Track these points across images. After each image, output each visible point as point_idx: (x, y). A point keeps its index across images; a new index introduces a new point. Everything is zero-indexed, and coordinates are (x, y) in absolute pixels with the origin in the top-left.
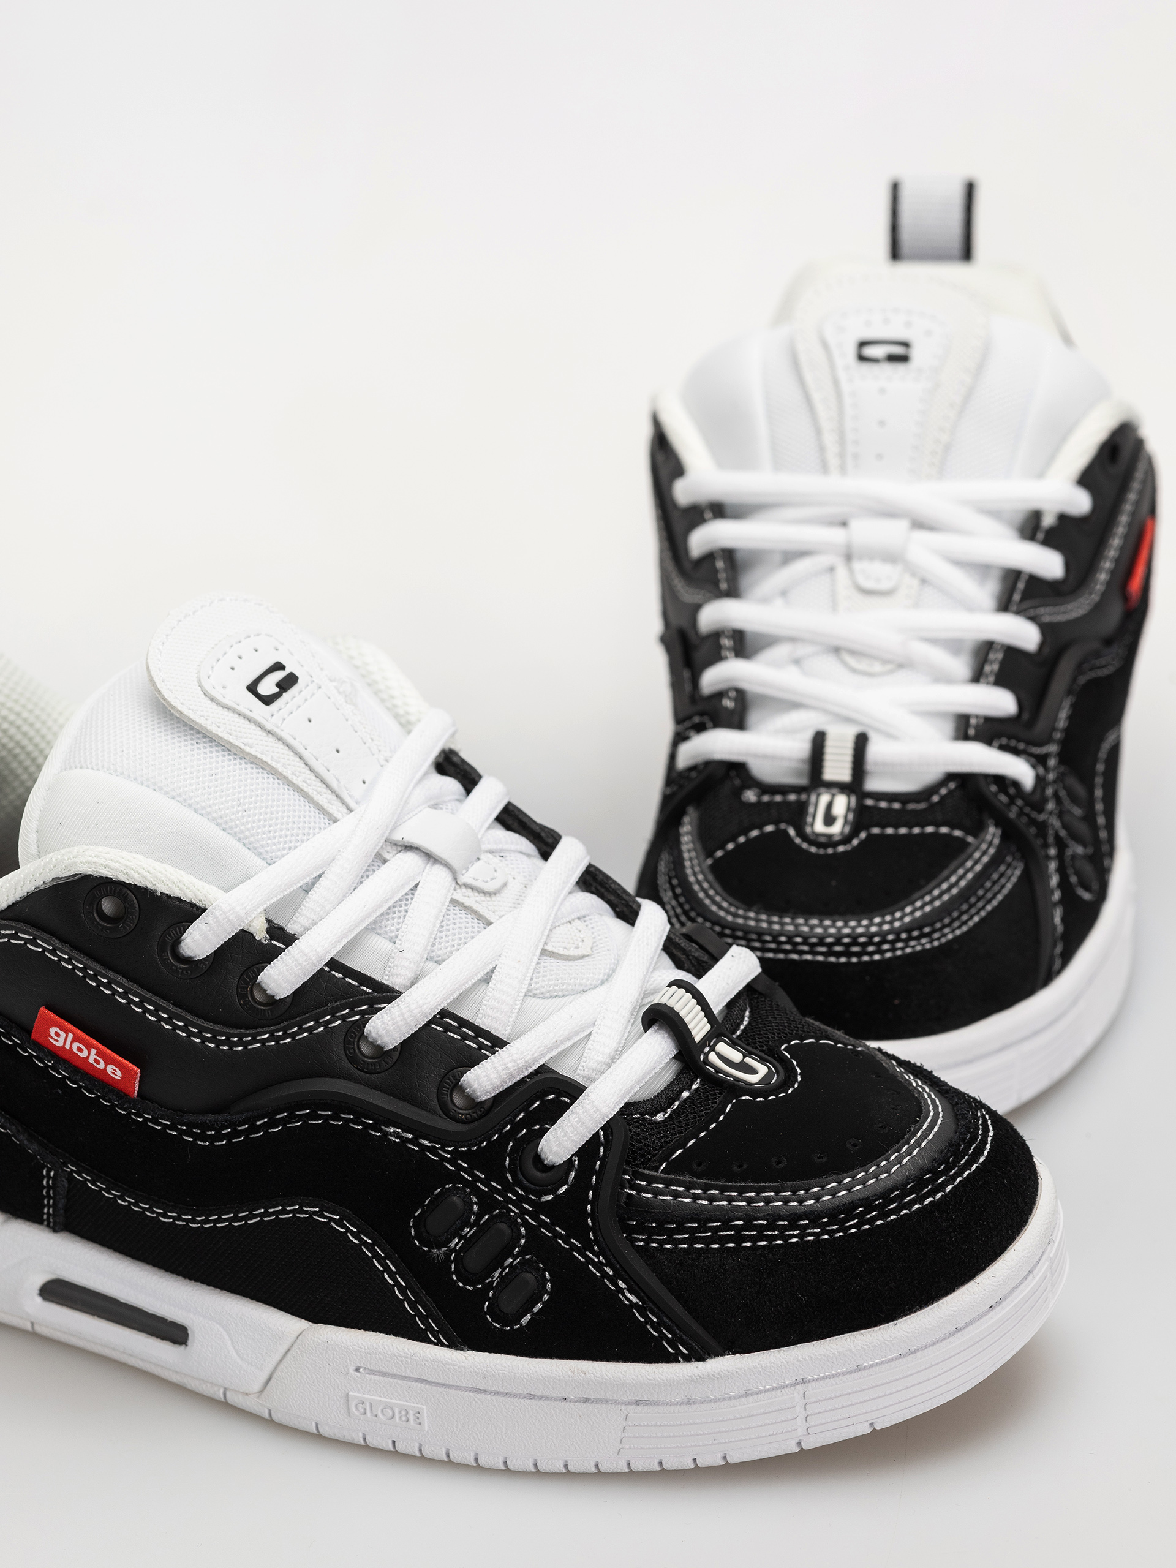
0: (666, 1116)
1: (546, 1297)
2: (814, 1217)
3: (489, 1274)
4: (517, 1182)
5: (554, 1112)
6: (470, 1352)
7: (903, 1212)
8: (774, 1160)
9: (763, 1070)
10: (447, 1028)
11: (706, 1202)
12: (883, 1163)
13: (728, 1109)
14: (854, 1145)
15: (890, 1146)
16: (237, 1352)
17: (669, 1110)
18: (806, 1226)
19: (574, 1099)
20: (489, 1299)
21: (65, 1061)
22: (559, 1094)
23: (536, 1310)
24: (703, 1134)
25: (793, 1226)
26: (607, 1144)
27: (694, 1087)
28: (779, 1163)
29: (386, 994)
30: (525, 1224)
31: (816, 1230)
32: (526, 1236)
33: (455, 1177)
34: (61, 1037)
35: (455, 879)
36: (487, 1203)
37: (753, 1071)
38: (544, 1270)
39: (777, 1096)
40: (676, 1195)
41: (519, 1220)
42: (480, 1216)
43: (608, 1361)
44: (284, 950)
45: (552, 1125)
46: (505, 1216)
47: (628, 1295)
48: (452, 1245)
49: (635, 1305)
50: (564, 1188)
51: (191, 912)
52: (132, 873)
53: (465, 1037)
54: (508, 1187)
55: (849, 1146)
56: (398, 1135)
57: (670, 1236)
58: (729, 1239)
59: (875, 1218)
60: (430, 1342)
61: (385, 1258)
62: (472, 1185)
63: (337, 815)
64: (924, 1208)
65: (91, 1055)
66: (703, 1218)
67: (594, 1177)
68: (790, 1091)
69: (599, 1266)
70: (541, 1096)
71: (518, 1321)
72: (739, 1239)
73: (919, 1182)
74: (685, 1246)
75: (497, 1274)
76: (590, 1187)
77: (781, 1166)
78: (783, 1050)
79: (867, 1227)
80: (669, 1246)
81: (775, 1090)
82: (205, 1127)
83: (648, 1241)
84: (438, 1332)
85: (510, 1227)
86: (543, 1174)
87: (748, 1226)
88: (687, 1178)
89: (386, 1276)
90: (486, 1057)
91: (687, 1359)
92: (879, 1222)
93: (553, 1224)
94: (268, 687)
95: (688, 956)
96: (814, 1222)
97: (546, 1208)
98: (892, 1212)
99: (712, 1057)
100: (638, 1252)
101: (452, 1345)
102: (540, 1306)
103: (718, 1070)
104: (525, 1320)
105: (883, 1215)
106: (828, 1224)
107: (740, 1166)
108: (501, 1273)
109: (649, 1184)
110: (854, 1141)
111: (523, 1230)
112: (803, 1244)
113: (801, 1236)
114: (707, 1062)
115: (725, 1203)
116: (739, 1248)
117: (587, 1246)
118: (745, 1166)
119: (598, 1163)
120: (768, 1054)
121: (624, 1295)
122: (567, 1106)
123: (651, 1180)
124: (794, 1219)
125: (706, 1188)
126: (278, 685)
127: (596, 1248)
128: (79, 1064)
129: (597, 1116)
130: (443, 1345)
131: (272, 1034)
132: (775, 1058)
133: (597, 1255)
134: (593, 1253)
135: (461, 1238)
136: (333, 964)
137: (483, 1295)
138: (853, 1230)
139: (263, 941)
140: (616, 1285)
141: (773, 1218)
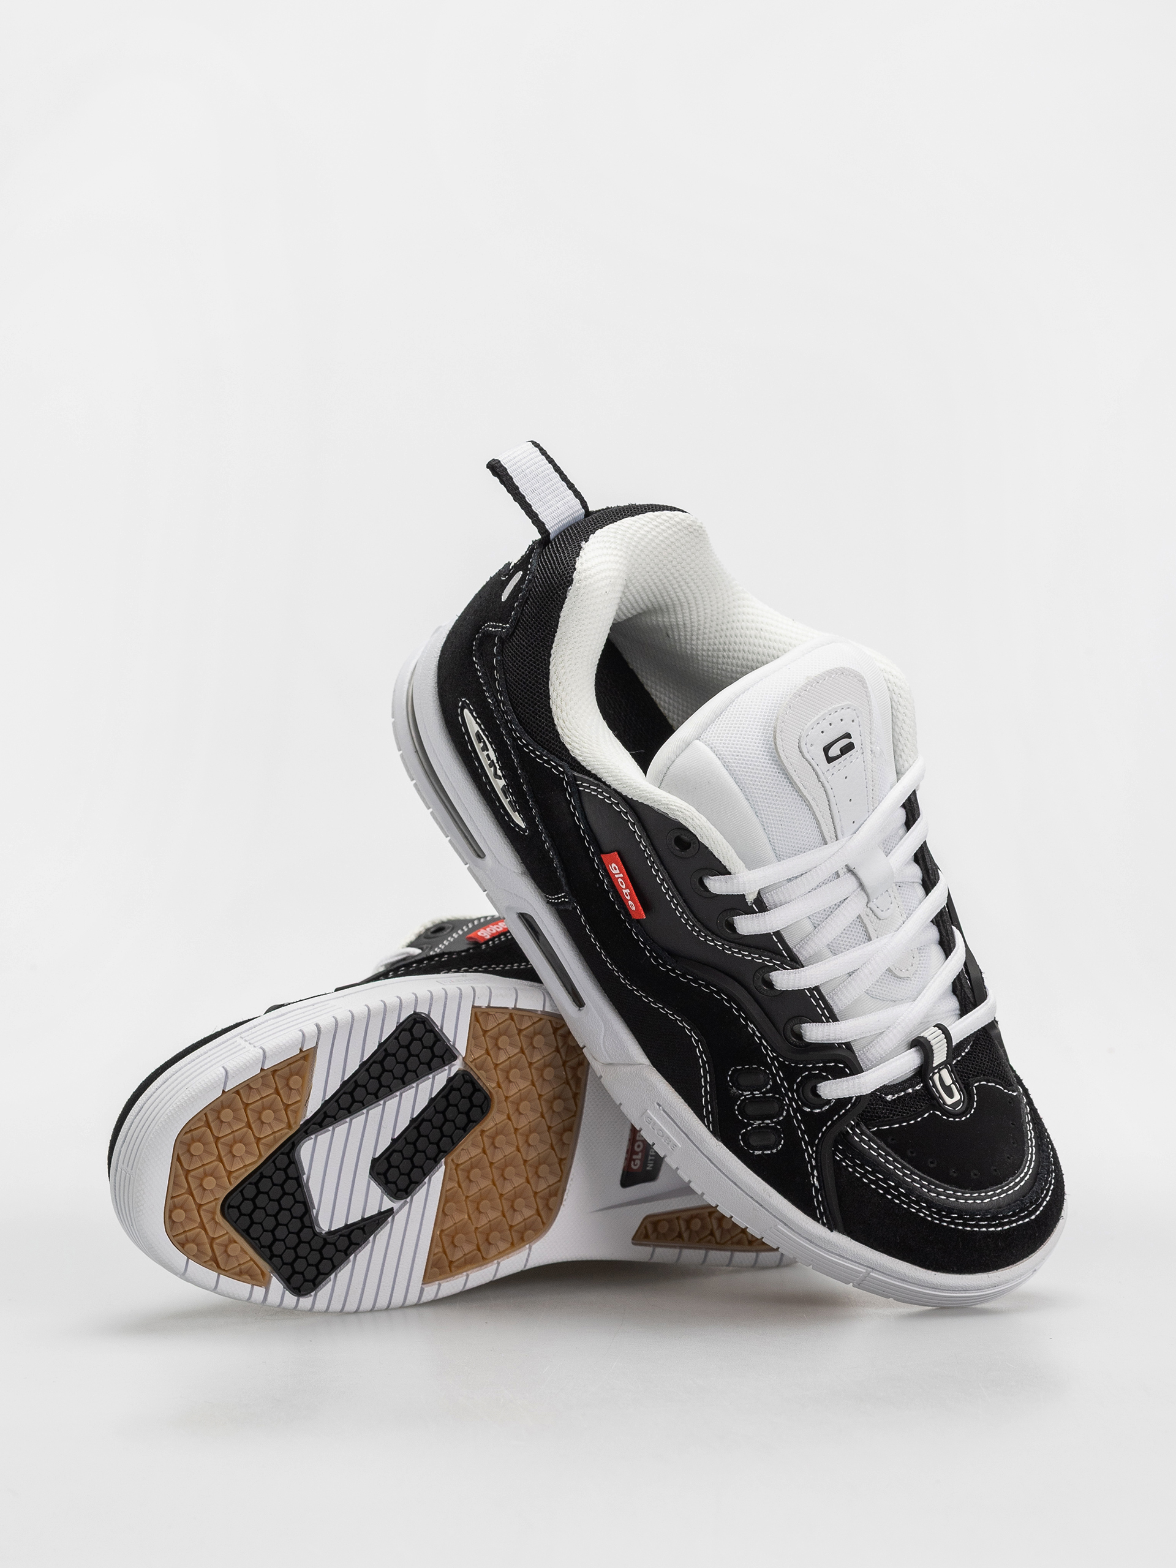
0: (893, 1098)
1: (775, 1151)
2: (931, 1204)
3: (755, 1119)
4: (797, 1091)
5: (839, 1074)
6: (720, 1143)
7: (976, 1229)
8: (930, 1160)
9: (957, 1097)
10: (813, 996)
11: (883, 1161)
12: (983, 1194)
13: (926, 1116)
14: (976, 1175)
15: (992, 1185)
16: (604, 1042)
17: (896, 1095)
18: (924, 1207)
19: (852, 1074)
20: (746, 1130)
21: (610, 878)
22: (846, 1066)
23: (765, 1152)
24: (904, 1124)
25: (917, 1203)
26: (853, 1105)
27: (917, 1088)
28: (932, 1163)
29: (795, 962)
30: (788, 1111)
31: (927, 1213)
32: (785, 1117)
33: (768, 1067)
34: (615, 869)
35: (868, 903)
36: (776, 1088)
37: (951, 1096)
38: (783, 1138)
39: (954, 1119)
40: (871, 1148)
41: (786, 1108)
42: (768, 1091)
43: (785, 1197)
44: (756, 913)
45: (834, 1079)
46: (780, 1101)
47: (815, 1180)
48: (745, 1093)
49: (816, 1187)
50: (818, 1111)
51: (723, 871)
52: (705, 838)
53: (819, 1005)
54: (791, 1089)
55: (972, 1174)
56: (753, 1030)
57: (854, 1166)
58: (882, 1188)
59: (959, 1224)
60: (704, 1123)
61: (707, 1072)
62: (774, 1076)
63: (828, 839)
64: (988, 1231)
65: (626, 891)
66: (877, 1167)
67: (837, 1116)
68: (963, 1119)
69: (810, 1156)
70: (837, 1061)
71: (754, 1150)
72: (887, 1191)
73: (993, 1215)
74: (859, 1176)
75: (758, 1122)
76: (831, 1119)
77: (932, 1165)
78: (975, 1087)
79: (953, 1226)
80: (850, 1170)
81: (955, 1115)
82: (659, 956)
83: (841, 1160)
84: (711, 1122)
85: (780, 1108)
86: (813, 1097)
87: (896, 1188)
88: (882, 1144)
89: (703, 1080)
90: (823, 1022)
91: (824, 1224)
92: (960, 1228)
93: (801, 1121)
94: (834, 751)
95: (962, 989)
96: (928, 1208)
97: (803, 1113)
98: (970, 1226)
99: (936, 1077)
100: (834, 1161)
101: (714, 1133)
102: (769, 1152)
103: (935, 1086)
104: (757, 1153)
105: (965, 1225)
106: (935, 1213)
107: (912, 1153)
108: (760, 1124)
109: (861, 1134)
110: (976, 1172)
111: (784, 1114)
112: (916, 1215)
113: (918, 1211)
114: (932, 1079)
115: (892, 1167)
116: (883, 1196)
117: (812, 1144)
118: (914, 1155)
119: (843, 1111)
120: (966, 1089)
121: (813, 1178)
122: (847, 1075)
123: (863, 1133)
124: (920, 1198)
125: (887, 1154)
126: (841, 750)
127: (814, 1148)
128: (618, 888)
129: (858, 1091)
130: (709, 1129)
131: (723, 944)
132: (967, 1094)
133: (813, 1152)
134: (812, 1149)
135: (752, 1093)
136: (778, 934)
137: (746, 1126)
138: (945, 1224)
139: (749, 903)
140: (813, 1171)
141: (911, 1191)
